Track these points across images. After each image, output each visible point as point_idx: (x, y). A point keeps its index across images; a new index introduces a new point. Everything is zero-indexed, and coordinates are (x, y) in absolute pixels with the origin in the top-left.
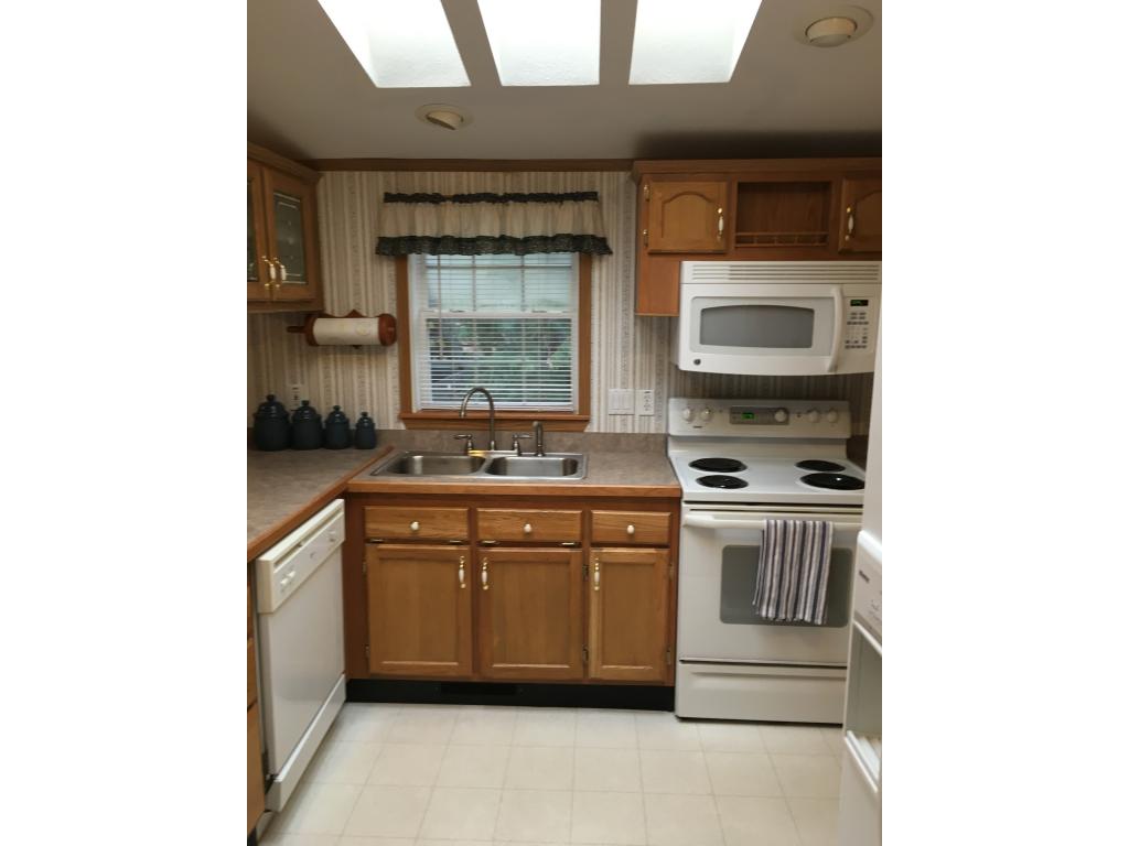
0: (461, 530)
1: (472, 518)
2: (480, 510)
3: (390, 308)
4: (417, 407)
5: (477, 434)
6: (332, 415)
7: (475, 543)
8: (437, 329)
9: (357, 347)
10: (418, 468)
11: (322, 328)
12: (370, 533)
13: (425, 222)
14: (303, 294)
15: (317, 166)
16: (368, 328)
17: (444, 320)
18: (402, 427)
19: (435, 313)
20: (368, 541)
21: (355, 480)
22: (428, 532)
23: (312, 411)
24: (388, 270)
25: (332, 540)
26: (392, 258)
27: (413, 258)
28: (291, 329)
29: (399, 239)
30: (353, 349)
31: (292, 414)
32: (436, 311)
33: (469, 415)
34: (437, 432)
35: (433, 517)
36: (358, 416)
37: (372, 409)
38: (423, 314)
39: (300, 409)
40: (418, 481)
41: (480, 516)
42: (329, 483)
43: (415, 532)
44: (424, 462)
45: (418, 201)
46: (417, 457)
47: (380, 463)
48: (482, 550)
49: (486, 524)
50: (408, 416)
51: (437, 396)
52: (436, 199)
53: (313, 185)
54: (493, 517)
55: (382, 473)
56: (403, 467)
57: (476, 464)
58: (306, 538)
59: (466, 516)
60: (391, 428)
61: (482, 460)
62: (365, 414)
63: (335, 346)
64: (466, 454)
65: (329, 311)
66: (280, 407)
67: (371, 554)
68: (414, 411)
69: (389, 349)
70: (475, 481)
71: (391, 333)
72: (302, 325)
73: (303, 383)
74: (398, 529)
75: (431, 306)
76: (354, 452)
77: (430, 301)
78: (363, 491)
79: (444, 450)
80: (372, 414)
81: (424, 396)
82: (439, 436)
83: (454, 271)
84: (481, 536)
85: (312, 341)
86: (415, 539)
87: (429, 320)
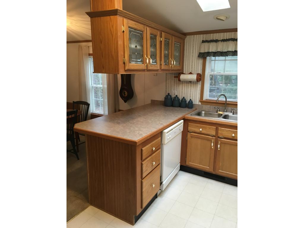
0: (214, 133)
1: (217, 130)
2: (219, 128)
3: (200, 72)
4: (204, 99)
5: (221, 107)
6: (182, 99)
7: (217, 137)
8: (212, 78)
9: (190, 82)
10: (203, 115)
11: (182, 77)
12: (189, 130)
13: (213, 48)
14: (179, 68)
15: (185, 34)
16: (194, 77)
17: (215, 75)
18: (200, 104)
19: (212, 73)
20: (188, 132)
21: (187, 116)
22: (204, 132)
23: (178, 98)
24: (201, 61)
25: (180, 130)
26: (202, 58)
27: (208, 58)
28: (175, 77)
29: (205, 53)
30: (189, 83)
31: (173, 98)
32: (213, 72)
33: (219, 102)
34: (209, 106)
35: (206, 128)
36: (189, 100)
37: (193, 98)
38: (209, 73)
39: (175, 97)
40: (203, 118)
41: (219, 130)
42: (180, 116)
43: (201, 131)
44: (205, 113)
45: (211, 42)
46: (203, 112)
47: (193, 112)
48: (219, 139)
49: (221, 132)
50: (202, 101)
51: (210, 96)
52: (216, 41)
53: (184, 40)
54: (223, 130)
55: (193, 115)
56: (199, 114)
57: (220, 116)
58: (174, 128)
59: (215, 129)
60: (197, 104)
61: (222, 115)
62: (191, 100)
63: (185, 82)
64: (217, 112)
65: (184, 73)
66: (171, 96)
67: (189, 135)
68: (204, 100)
69: (199, 83)
70: (219, 120)
71: (199, 78)
72: (178, 76)
73: (176, 91)
74: (196, 130)
75: (211, 71)
76: (187, 109)
77: (211, 70)
78: (189, 119)
79: (211, 111)
80: (192, 100)
81: (207, 96)
82: (210, 107)
83: (219, 61)
84: (219, 135)
85: (179, 80)
86: (200, 133)
87: (210, 75)
